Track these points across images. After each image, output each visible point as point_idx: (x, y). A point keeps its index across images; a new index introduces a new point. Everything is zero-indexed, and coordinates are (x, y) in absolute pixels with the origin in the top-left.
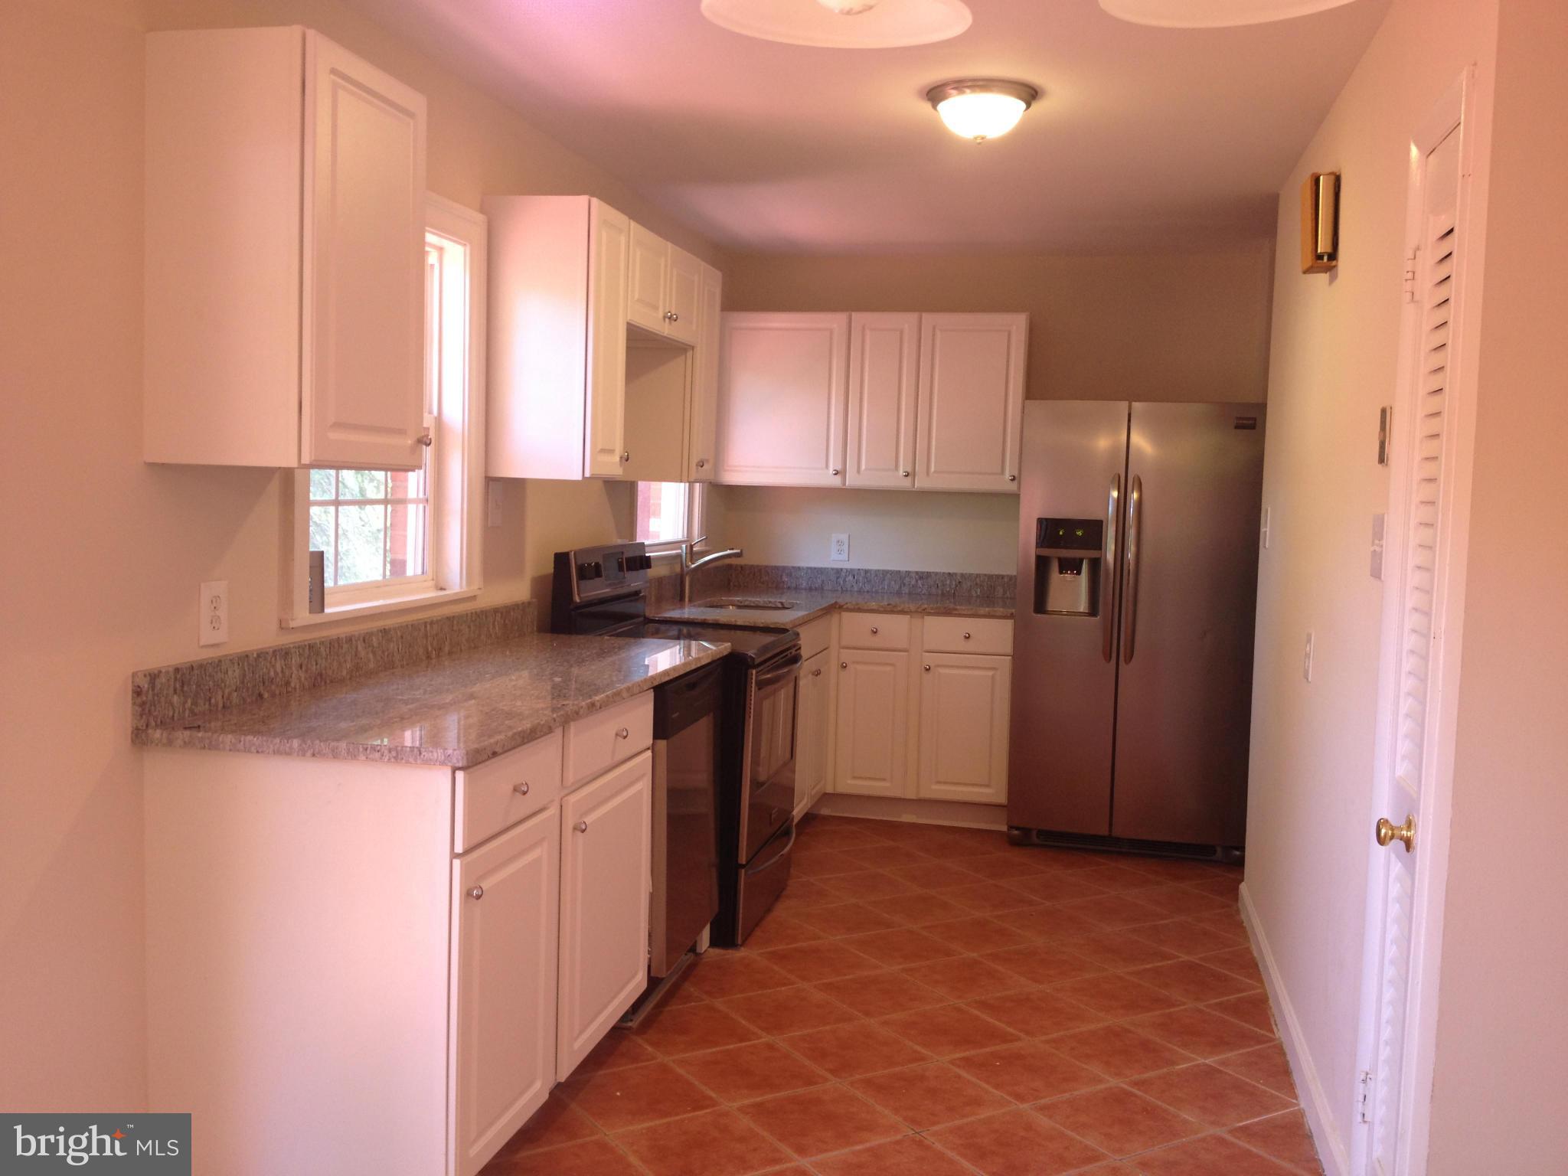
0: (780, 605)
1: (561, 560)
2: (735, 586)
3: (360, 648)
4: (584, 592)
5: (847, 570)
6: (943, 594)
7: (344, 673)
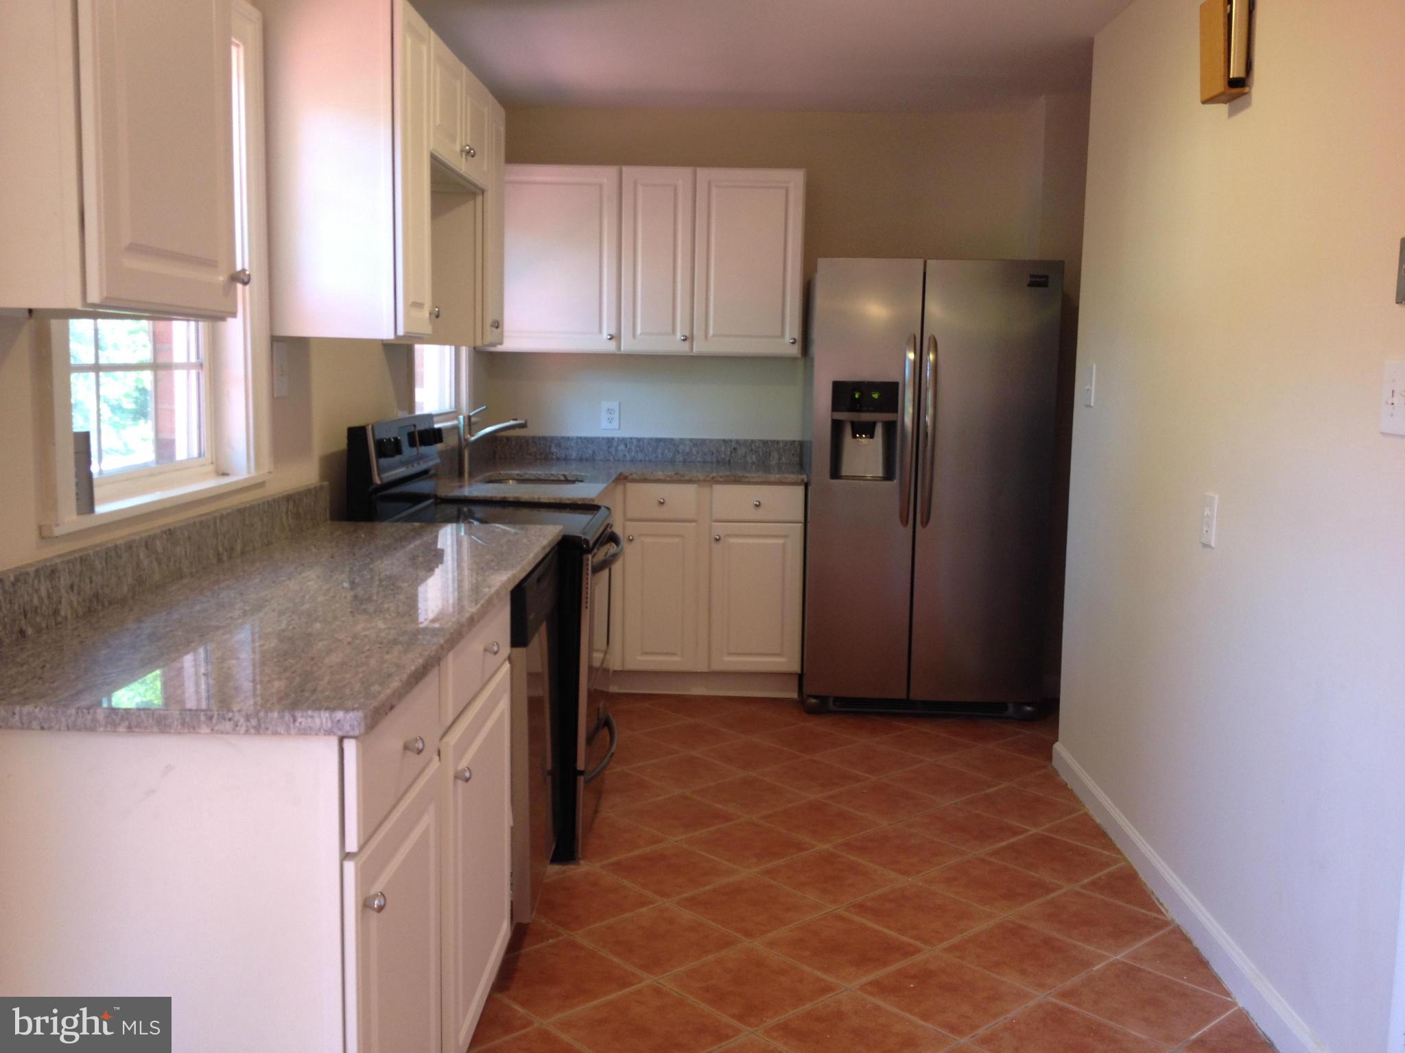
0: (562, 478)
1: (356, 435)
2: (500, 458)
3: (142, 556)
4: (386, 471)
5: (618, 438)
6: (718, 462)
7: (125, 589)
